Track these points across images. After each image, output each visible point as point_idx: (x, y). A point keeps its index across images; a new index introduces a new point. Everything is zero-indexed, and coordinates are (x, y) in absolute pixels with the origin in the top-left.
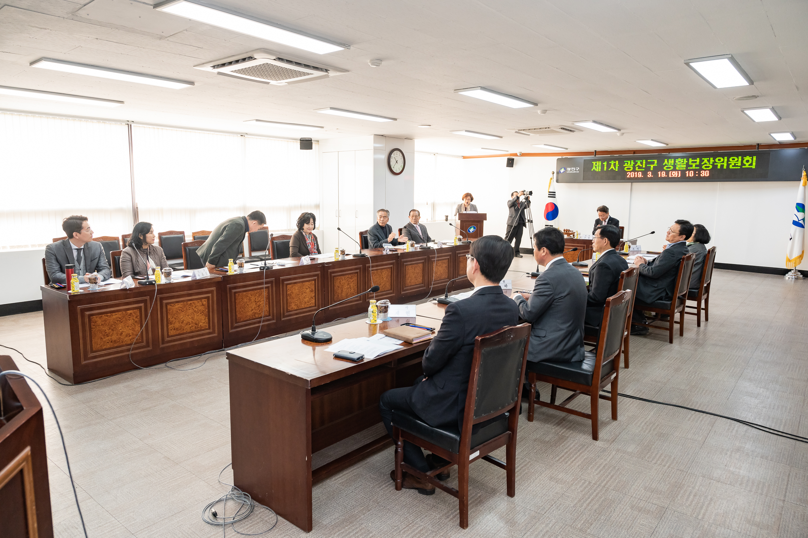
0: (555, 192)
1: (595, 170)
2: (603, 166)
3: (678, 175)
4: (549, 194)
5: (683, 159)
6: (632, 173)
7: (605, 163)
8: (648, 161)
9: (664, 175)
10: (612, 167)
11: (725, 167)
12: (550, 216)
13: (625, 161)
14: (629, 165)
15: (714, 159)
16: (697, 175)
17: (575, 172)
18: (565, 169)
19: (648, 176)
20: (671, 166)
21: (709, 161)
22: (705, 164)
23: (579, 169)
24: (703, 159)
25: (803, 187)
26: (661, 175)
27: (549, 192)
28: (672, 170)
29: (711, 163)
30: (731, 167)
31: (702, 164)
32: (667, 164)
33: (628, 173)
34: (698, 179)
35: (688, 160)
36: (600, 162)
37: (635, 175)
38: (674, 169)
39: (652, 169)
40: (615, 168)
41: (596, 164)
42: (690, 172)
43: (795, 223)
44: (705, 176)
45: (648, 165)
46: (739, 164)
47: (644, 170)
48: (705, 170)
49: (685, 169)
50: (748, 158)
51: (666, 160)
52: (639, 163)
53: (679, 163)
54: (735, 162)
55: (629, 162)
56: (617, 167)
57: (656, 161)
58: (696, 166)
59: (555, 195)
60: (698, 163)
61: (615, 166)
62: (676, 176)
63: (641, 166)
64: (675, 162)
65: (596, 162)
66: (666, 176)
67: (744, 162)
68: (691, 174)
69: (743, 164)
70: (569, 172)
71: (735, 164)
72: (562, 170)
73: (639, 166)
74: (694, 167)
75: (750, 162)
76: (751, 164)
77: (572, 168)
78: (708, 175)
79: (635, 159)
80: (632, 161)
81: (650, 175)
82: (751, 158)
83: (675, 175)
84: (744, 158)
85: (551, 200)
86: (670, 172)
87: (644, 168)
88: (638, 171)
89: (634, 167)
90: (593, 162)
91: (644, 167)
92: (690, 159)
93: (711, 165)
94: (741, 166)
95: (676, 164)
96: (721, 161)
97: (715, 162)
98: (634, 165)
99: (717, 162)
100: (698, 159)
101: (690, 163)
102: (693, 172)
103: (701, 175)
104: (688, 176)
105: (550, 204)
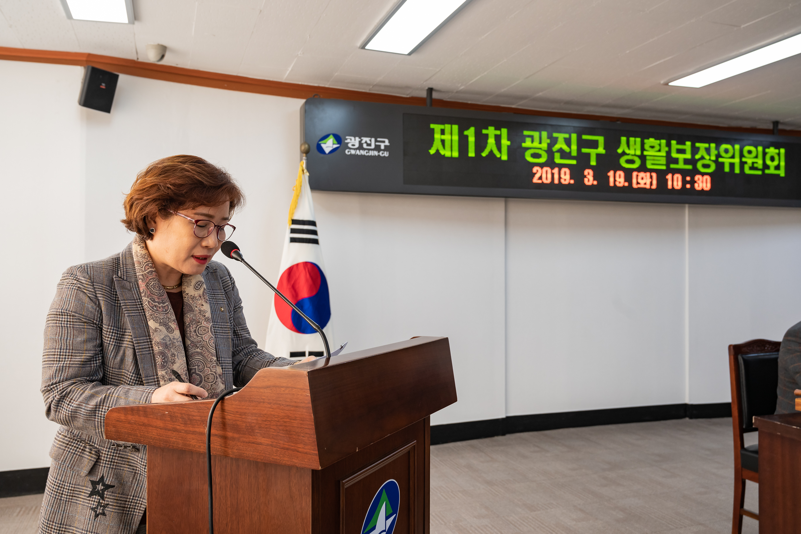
0: (313, 223)
1: (442, 152)
2: (463, 141)
3: (651, 184)
4: (293, 231)
5: (658, 142)
6: (545, 169)
7: (470, 133)
8: (584, 137)
9: (620, 179)
10: (491, 144)
11: (737, 171)
12: (306, 313)
13: (526, 133)
14: (535, 143)
15: (717, 148)
16: (687, 186)
17: (376, 153)
18: (338, 139)
19: (586, 180)
20: (635, 158)
21: (708, 150)
22: (702, 158)
23: (387, 143)
24: (697, 145)
26: (615, 181)
27: (294, 222)
28: (639, 170)
29: (713, 157)
31: (697, 157)
32: (627, 151)
33: (535, 170)
34: (688, 196)
35: (669, 145)
36: (455, 128)
37: (553, 174)
38: (643, 168)
39: (593, 163)
40: (499, 149)
41: (443, 132)
42: (675, 177)
44: (703, 189)
45: (584, 150)
46: (760, 166)
47: (574, 162)
48: (703, 174)
49: (664, 168)
50: (772, 150)
51: (624, 140)
52: (561, 145)
53: (652, 152)
54: (753, 159)
55: (536, 134)
56: (504, 149)
57: (601, 139)
58: (686, 162)
59: (315, 233)
61: (498, 143)
62: (647, 186)
63: (567, 149)
64: (643, 149)
65: (442, 127)
66: (626, 184)
67: (768, 160)
68: (677, 183)
69: (766, 166)
70: (353, 152)
71: (753, 163)
72: (328, 144)
73: (561, 151)
74: (681, 165)
75: (776, 163)
76: (777, 167)
77: (365, 139)
78: (708, 188)
79: (551, 128)
80: (544, 134)
81: (589, 179)
82: (777, 151)
83: (645, 184)
84: (767, 150)
85: (303, 253)
86: (635, 174)
87: (573, 158)
88: (561, 166)
89: (550, 152)
91: (574, 153)
92: (674, 142)
93: (713, 161)
94: (763, 170)
95: (645, 153)
96: (730, 154)
97: (718, 156)
98: (550, 146)
99: (723, 154)
100: (688, 143)
101: (674, 154)
102: (680, 177)
103: (696, 185)
104: (670, 186)
105: (301, 268)
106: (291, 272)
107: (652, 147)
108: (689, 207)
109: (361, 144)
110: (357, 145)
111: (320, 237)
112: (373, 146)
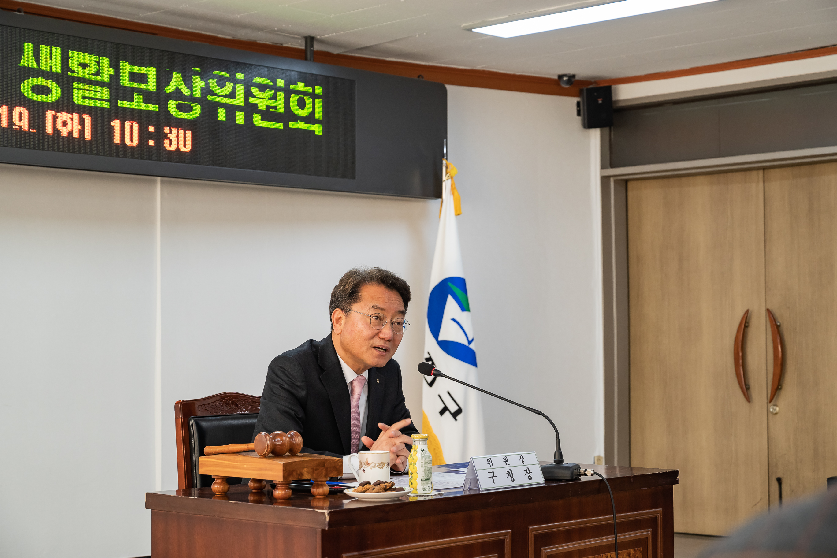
3: (82, 132)
9: (21, 121)
11: (240, 119)
16: (151, 143)
20: (50, 83)
21: (188, 80)
22: (178, 93)
24: (168, 70)
26: (11, 123)
28: (58, 107)
29: (197, 92)
30: (257, 120)
31: (168, 90)
32: (35, 69)
34: (151, 161)
38: (65, 104)
42: (128, 124)
44: (178, 149)
46: (281, 114)
48: (178, 123)
49: (106, 105)
50: (300, 88)
54: (267, 101)
58: (148, 97)
60: (151, 85)
62: (74, 138)
64: (65, 67)
67: (293, 105)
68: (131, 135)
71: (268, 108)
74: (138, 103)
75: (309, 110)
78: (188, 148)
82: (310, 90)
84: (292, 87)
86: (50, 114)
92: (124, 61)
93: (197, 99)
94: (285, 122)
95: (70, 75)
96: (227, 90)
97: (206, 91)
99: (215, 88)
101: (125, 81)
102: (136, 126)
103: (166, 142)
104: (117, 140)
107: (84, 66)
108: (162, 182)
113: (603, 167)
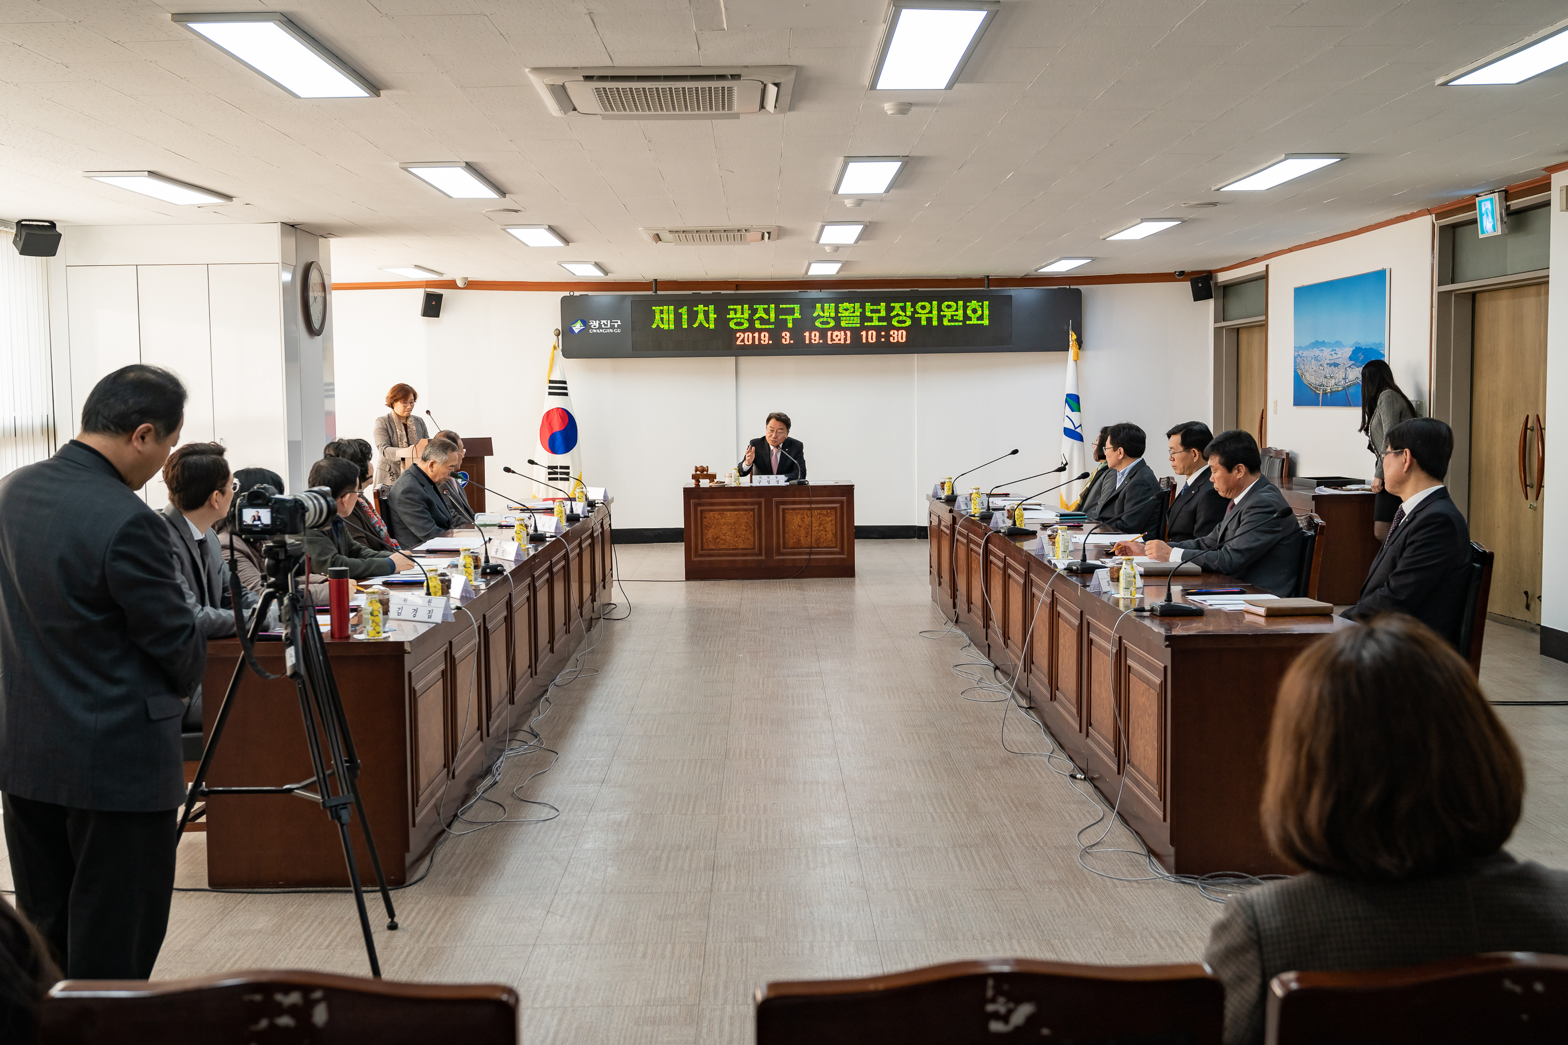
0: (565, 382)
1: (662, 326)
2: (678, 317)
3: (845, 339)
4: (550, 388)
5: (853, 305)
6: (747, 334)
7: (684, 311)
8: (781, 306)
9: (815, 338)
10: (701, 317)
11: (935, 323)
12: (559, 440)
13: (729, 307)
14: (738, 315)
15: (913, 306)
16: (883, 340)
17: (611, 331)
18: (584, 323)
19: (783, 340)
20: (829, 320)
21: (903, 309)
22: (898, 315)
23: (619, 323)
24: (892, 305)
25: (1074, 363)
26: (810, 339)
27: (551, 382)
28: (833, 329)
29: (909, 313)
30: (946, 323)
31: (892, 314)
32: (822, 314)
33: (738, 335)
34: (884, 347)
35: (863, 307)
36: (671, 308)
37: (754, 338)
38: (838, 327)
39: (790, 325)
40: (707, 320)
41: (662, 312)
42: (870, 333)
43: (1069, 433)
44: (898, 341)
45: (781, 317)
46: (962, 319)
47: (772, 326)
48: (898, 329)
49: (858, 325)
50: (974, 304)
51: (818, 306)
52: (761, 314)
53: (846, 314)
54: (952, 312)
55: (739, 307)
56: (712, 321)
57: (797, 307)
58: (880, 319)
59: (566, 388)
60: (883, 314)
61: (706, 317)
62: (842, 342)
63: (766, 317)
64: (837, 311)
65: (661, 308)
66: (821, 341)
67: (969, 312)
68: (871, 337)
69: (966, 317)
70: (595, 331)
71: (952, 316)
72: (578, 327)
73: (761, 319)
74: (876, 323)
75: (979, 314)
76: (981, 318)
77: (603, 322)
78: (904, 340)
79: (752, 301)
80: (746, 306)
81: (786, 338)
82: (980, 304)
83: (840, 340)
84: (968, 304)
85: (557, 402)
86: (829, 333)
87: (772, 324)
88: (760, 331)
89: (751, 320)
90: (653, 308)
91: (772, 320)
92: (868, 305)
93: (909, 317)
94: (964, 321)
95: (839, 315)
96: (927, 311)
97: (915, 312)
98: (751, 316)
99: (920, 311)
100: (883, 304)
101: (868, 314)
102: (874, 333)
103: (891, 338)
104: (864, 341)
105: (555, 411)
106: (548, 414)
107: (846, 310)
108: (918, 356)
109: (600, 324)
110: (597, 327)
111: (569, 391)
112: (609, 326)
113: (1215, 322)
